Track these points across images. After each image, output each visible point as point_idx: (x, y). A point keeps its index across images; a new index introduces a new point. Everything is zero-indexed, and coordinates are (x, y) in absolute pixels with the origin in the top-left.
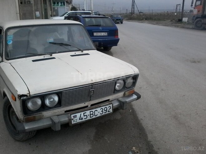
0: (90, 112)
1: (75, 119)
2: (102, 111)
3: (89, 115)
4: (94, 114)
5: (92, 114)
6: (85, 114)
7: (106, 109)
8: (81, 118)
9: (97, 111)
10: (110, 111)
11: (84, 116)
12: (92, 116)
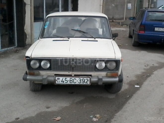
0: (70, 79)
1: (58, 80)
2: (80, 81)
3: (69, 81)
4: (73, 81)
5: (72, 81)
6: (66, 79)
7: (83, 80)
8: (63, 81)
9: (76, 79)
10: (88, 83)
11: (65, 80)
12: (71, 82)
